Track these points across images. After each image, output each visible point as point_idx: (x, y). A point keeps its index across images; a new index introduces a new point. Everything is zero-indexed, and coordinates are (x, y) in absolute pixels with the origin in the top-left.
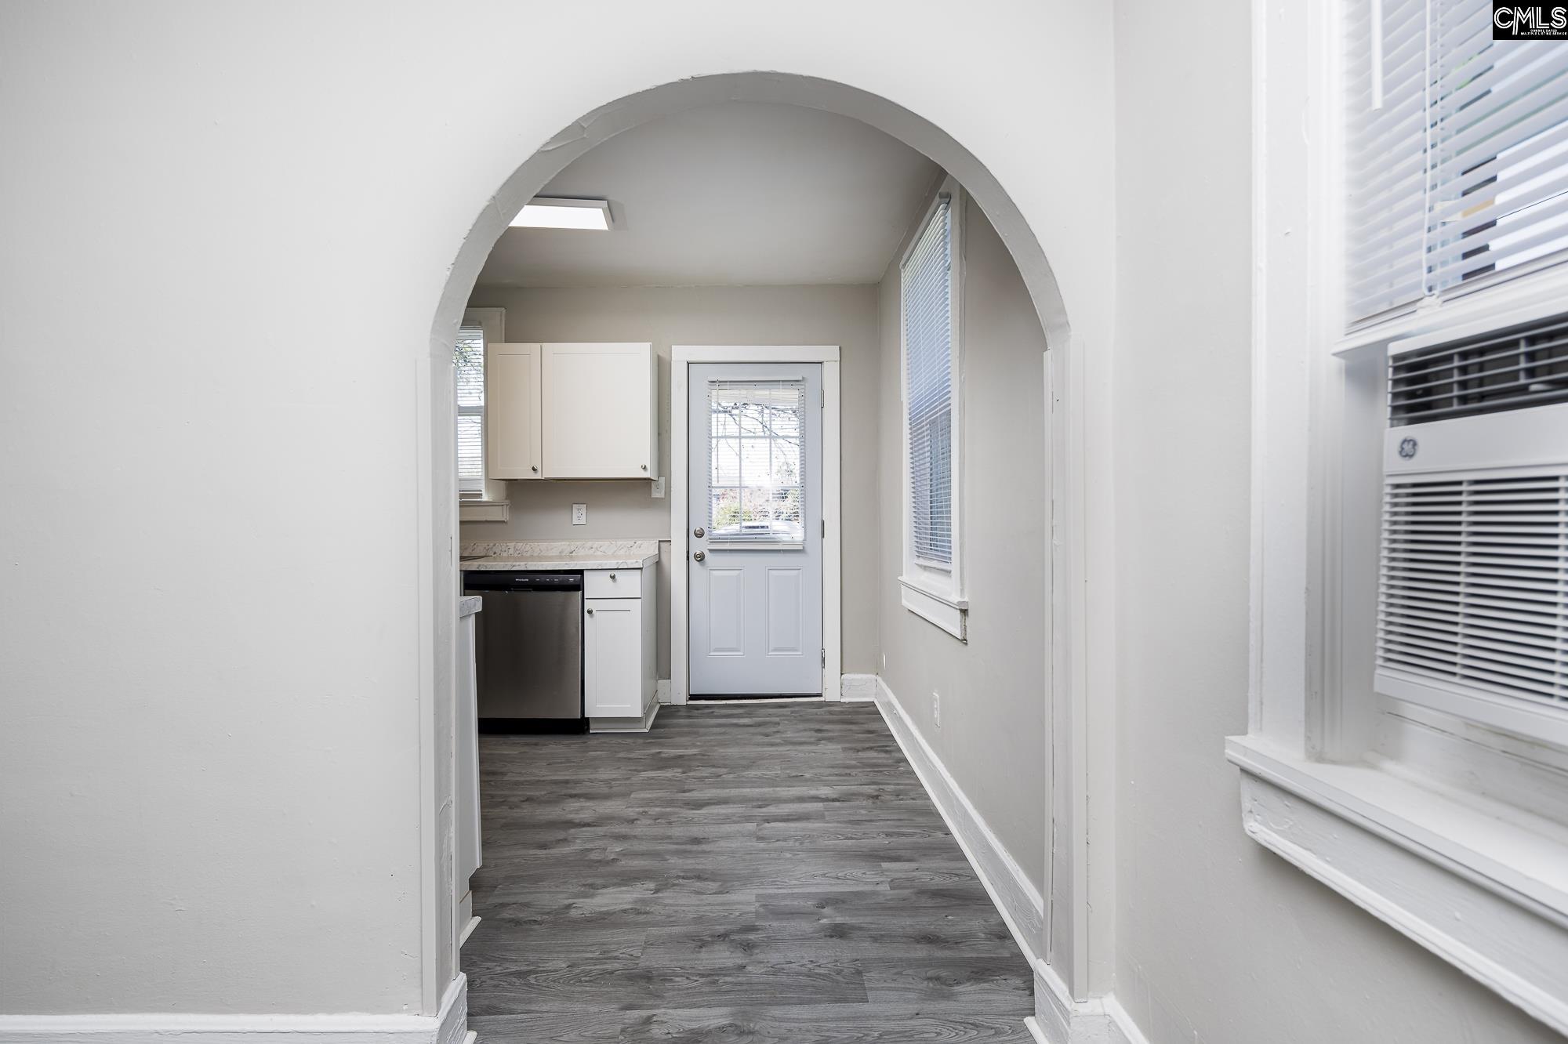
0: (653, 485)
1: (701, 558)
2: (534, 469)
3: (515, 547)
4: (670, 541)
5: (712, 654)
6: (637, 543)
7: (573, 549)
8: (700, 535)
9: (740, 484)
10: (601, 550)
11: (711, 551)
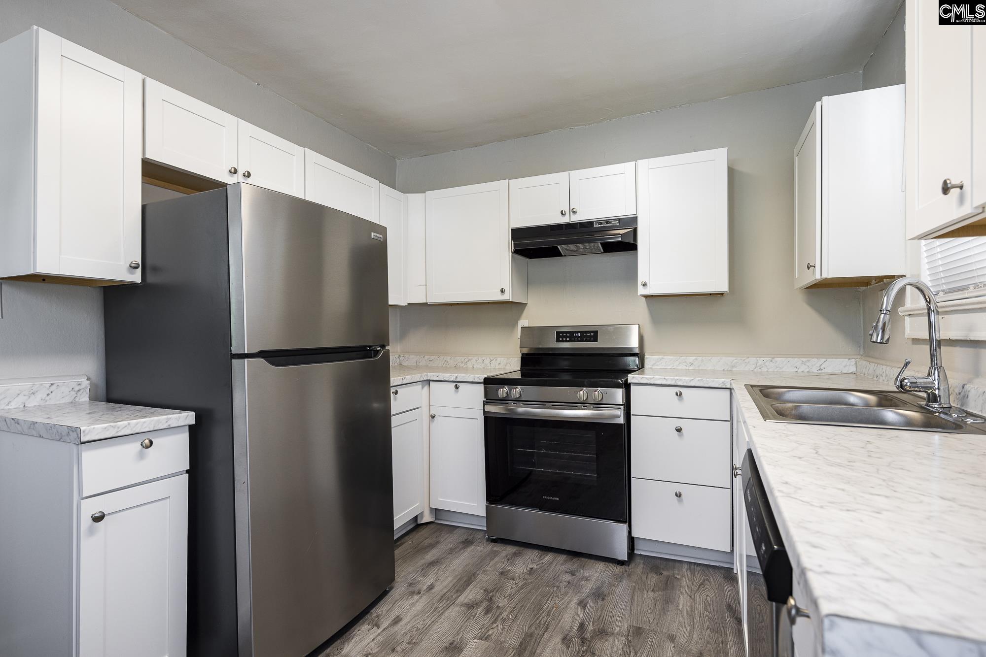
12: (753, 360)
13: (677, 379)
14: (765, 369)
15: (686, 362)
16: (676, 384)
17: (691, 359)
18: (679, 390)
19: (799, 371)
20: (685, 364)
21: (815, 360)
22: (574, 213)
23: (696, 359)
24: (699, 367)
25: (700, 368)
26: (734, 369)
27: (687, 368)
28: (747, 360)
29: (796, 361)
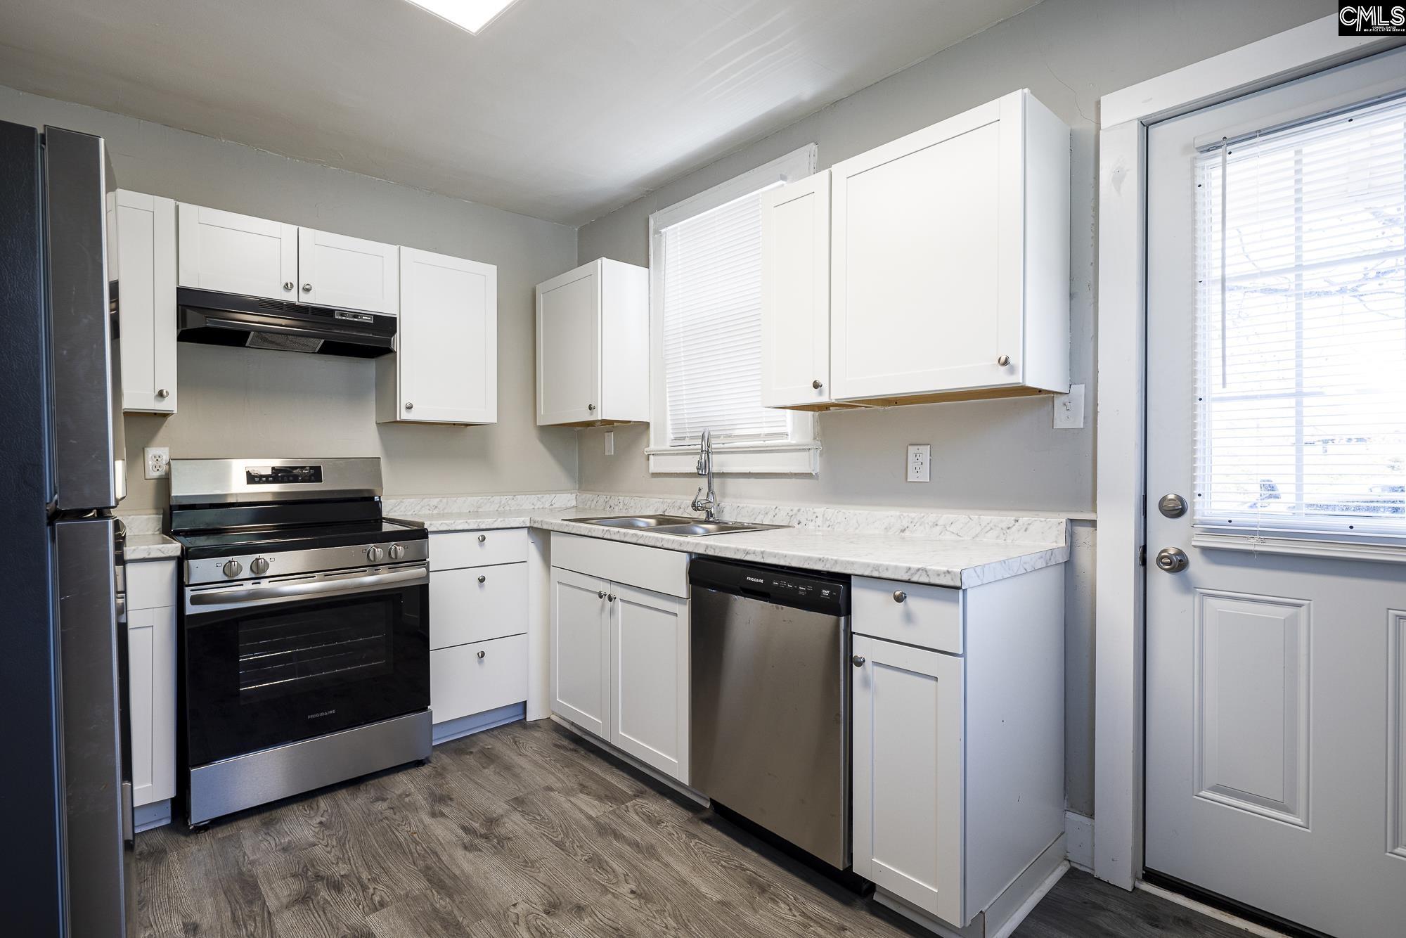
0: (1058, 401)
1: (1178, 564)
2: (816, 385)
3: (823, 515)
4: (1095, 522)
5: (1204, 793)
6: (1021, 521)
7: (905, 524)
8: (1176, 510)
9: (1299, 384)
10: (951, 529)
11: (1206, 551)
12: (497, 499)
13: (480, 522)
14: (507, 508)
15: (429, 505)
16: (478, 528)
17: (435, 501)
18: (481, 533)
19: (536, 507)
20: (428, 507)
21: (548, 495)
22: (307, 290)
23: (441, 501)
24: (443, 510)
25: (446, 511)
26: (480, 510)
27: (431, 512)
28: (492, 500)
29: (533, 498)
